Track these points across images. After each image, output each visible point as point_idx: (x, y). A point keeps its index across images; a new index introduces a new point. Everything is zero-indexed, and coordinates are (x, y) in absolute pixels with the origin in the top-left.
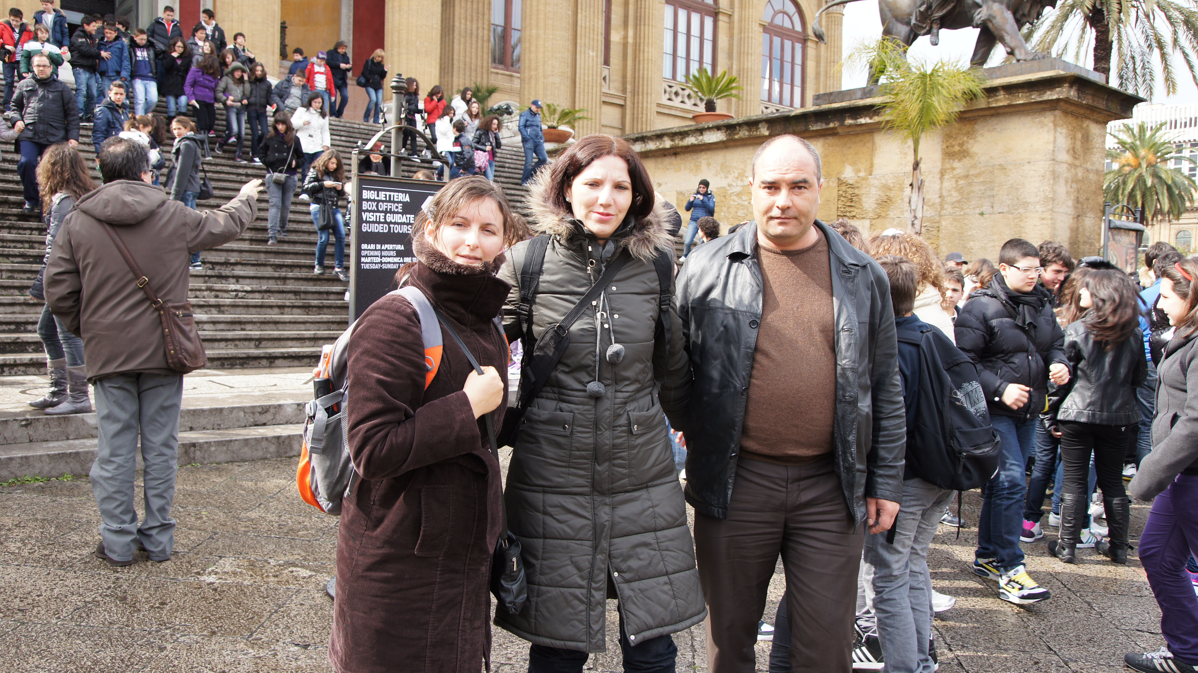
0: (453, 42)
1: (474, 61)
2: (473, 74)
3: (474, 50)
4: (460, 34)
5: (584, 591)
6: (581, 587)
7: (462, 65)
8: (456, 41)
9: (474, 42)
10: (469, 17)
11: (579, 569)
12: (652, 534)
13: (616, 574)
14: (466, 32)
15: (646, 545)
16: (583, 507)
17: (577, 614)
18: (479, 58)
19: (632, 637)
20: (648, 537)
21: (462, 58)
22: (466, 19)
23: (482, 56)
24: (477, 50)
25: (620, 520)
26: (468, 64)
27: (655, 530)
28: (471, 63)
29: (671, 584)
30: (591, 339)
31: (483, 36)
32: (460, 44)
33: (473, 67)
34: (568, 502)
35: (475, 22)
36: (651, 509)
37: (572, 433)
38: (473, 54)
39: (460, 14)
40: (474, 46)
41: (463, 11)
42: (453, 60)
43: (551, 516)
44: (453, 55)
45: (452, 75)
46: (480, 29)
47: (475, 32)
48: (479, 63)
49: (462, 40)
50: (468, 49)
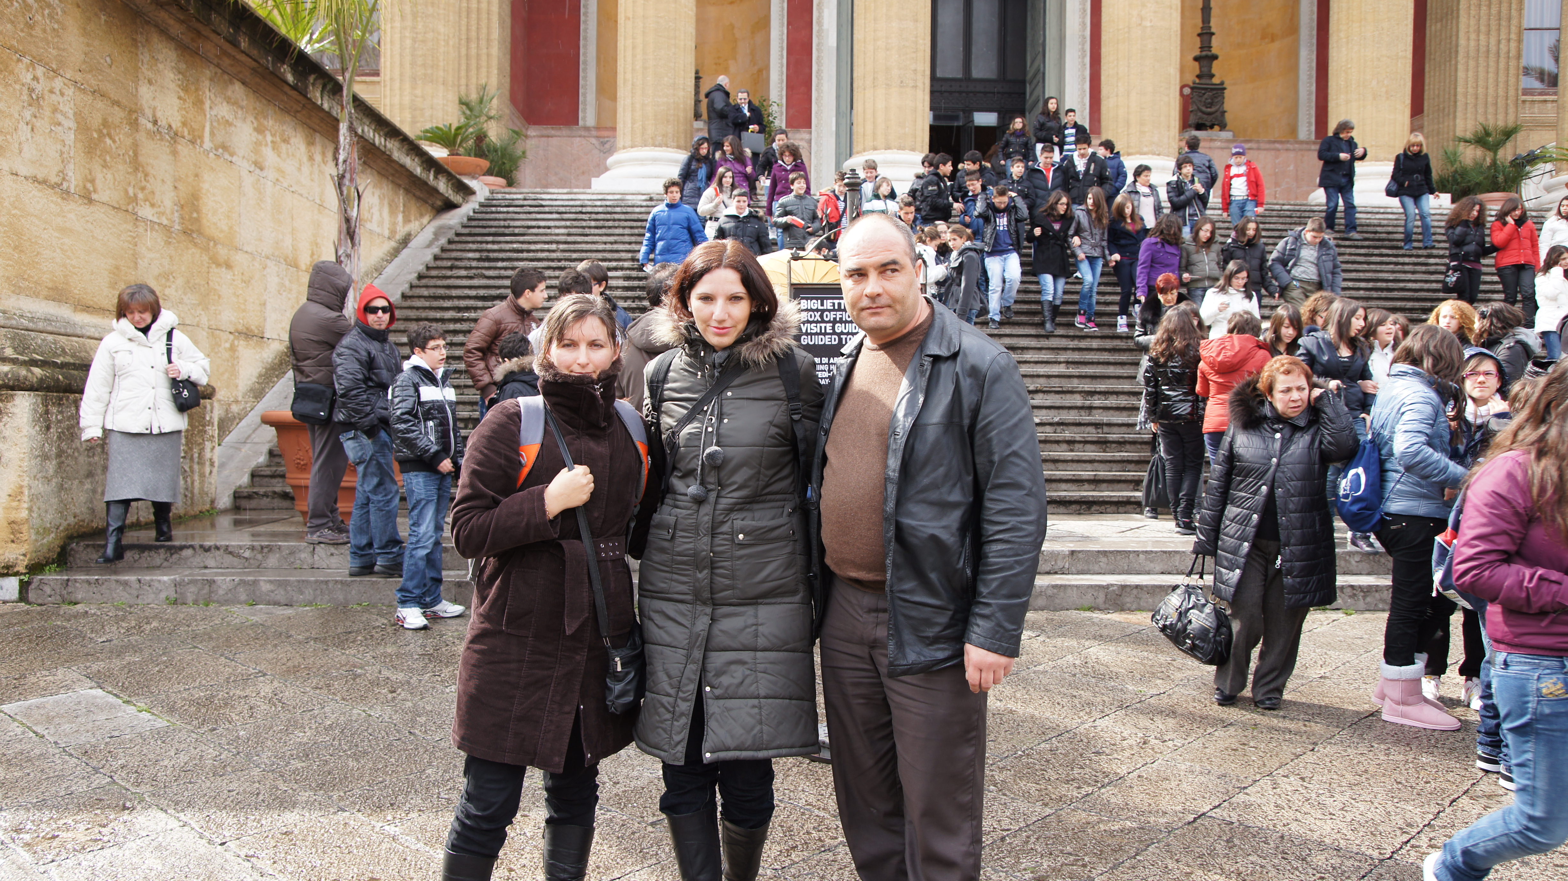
0: (1456, 70)
1: (1491, 91)
2: (1491, 110)
3: (1491, 75)
4: (1468, 57)
5: (671, 700)
6: (668, 695)
7: (1471, 100)
8: (1460, 67)
9: (1492, 63)
10: (1483, 29)
11: (670, 677)
12: (751, 654)
13: (708, 689)
14: (1478, 51)
15: (742, 662)
16: (683, 615)
17: (662, 722)
18: (1501, 85)
19: (708, 755)
20: (746, 656)
21: (1470, 90)
22: (1478, 32)
23: (1507, 82)
24: (1497, 73)
25: (718, 633)
26: (1481, 96)
27: (755, 650)
28: (1486, 95)
29: (760, 708)
30: (696, 444)
31: (1508, 52)
32: (1467, 70)
33: (1490, 99)
34: (669, 608)
35: (1494, 33)
36: (754, 628)
37: (673, 537)
38: (1491, 81)
39: (1469, 26)
40: (1491, 70)
41: (1473, 22)
42: (1455, 95)
43: (652, 620)
44: (1456, 88)
45: (1455, 117)
46: (1503, 42)
47: (1493, 49)
48: (1501, 92)
49: (1472, 63)
50: (1482, 75)
